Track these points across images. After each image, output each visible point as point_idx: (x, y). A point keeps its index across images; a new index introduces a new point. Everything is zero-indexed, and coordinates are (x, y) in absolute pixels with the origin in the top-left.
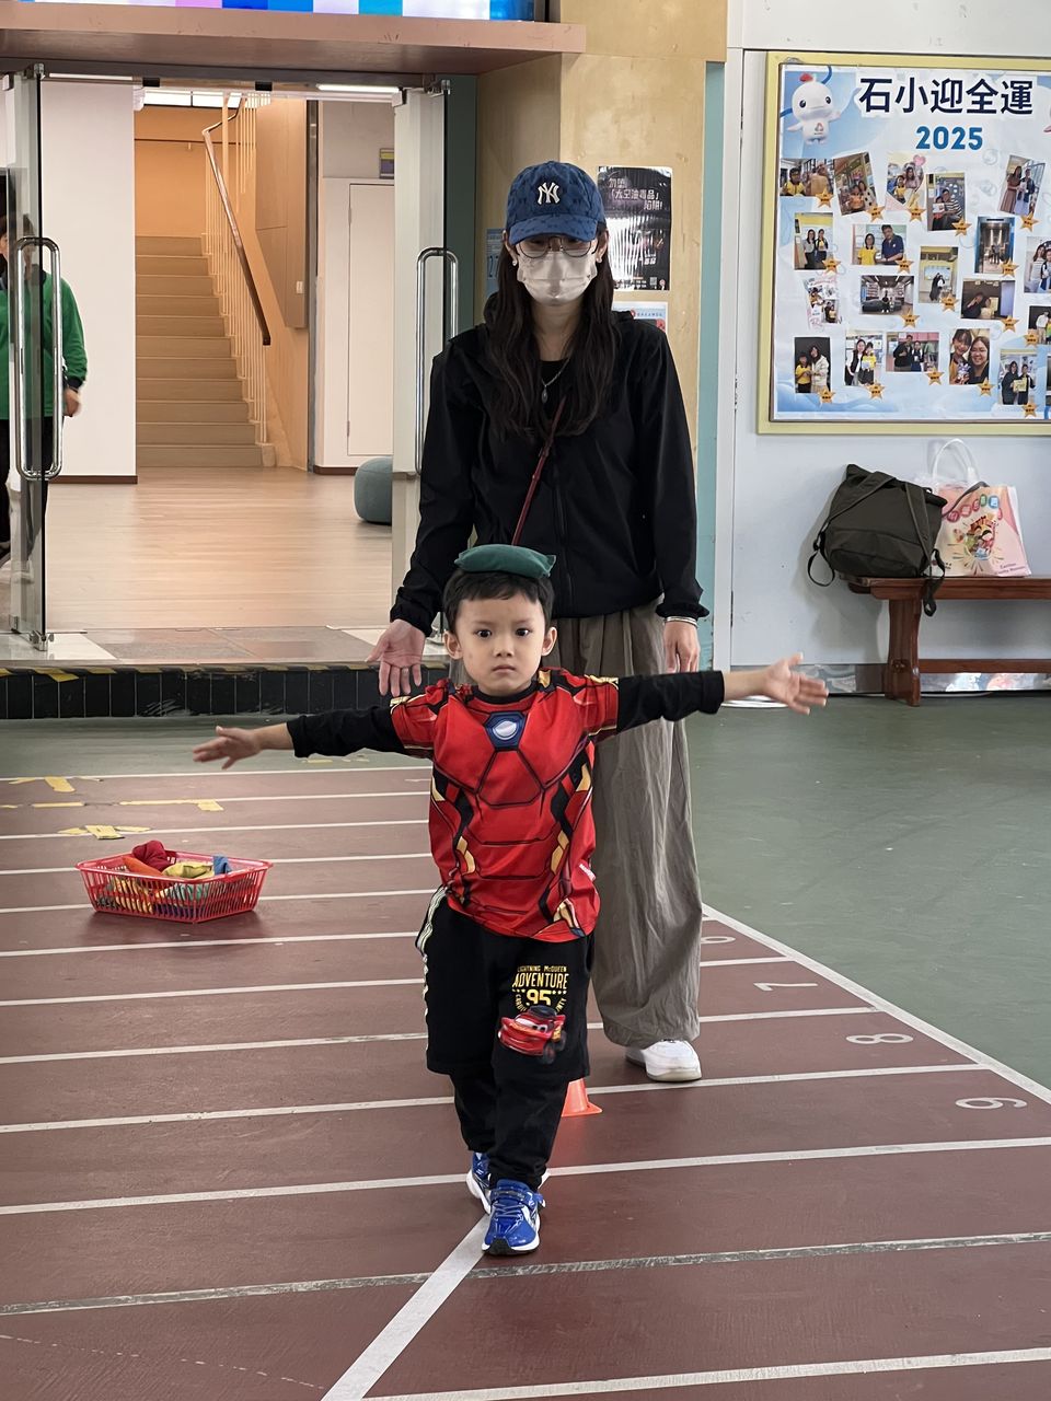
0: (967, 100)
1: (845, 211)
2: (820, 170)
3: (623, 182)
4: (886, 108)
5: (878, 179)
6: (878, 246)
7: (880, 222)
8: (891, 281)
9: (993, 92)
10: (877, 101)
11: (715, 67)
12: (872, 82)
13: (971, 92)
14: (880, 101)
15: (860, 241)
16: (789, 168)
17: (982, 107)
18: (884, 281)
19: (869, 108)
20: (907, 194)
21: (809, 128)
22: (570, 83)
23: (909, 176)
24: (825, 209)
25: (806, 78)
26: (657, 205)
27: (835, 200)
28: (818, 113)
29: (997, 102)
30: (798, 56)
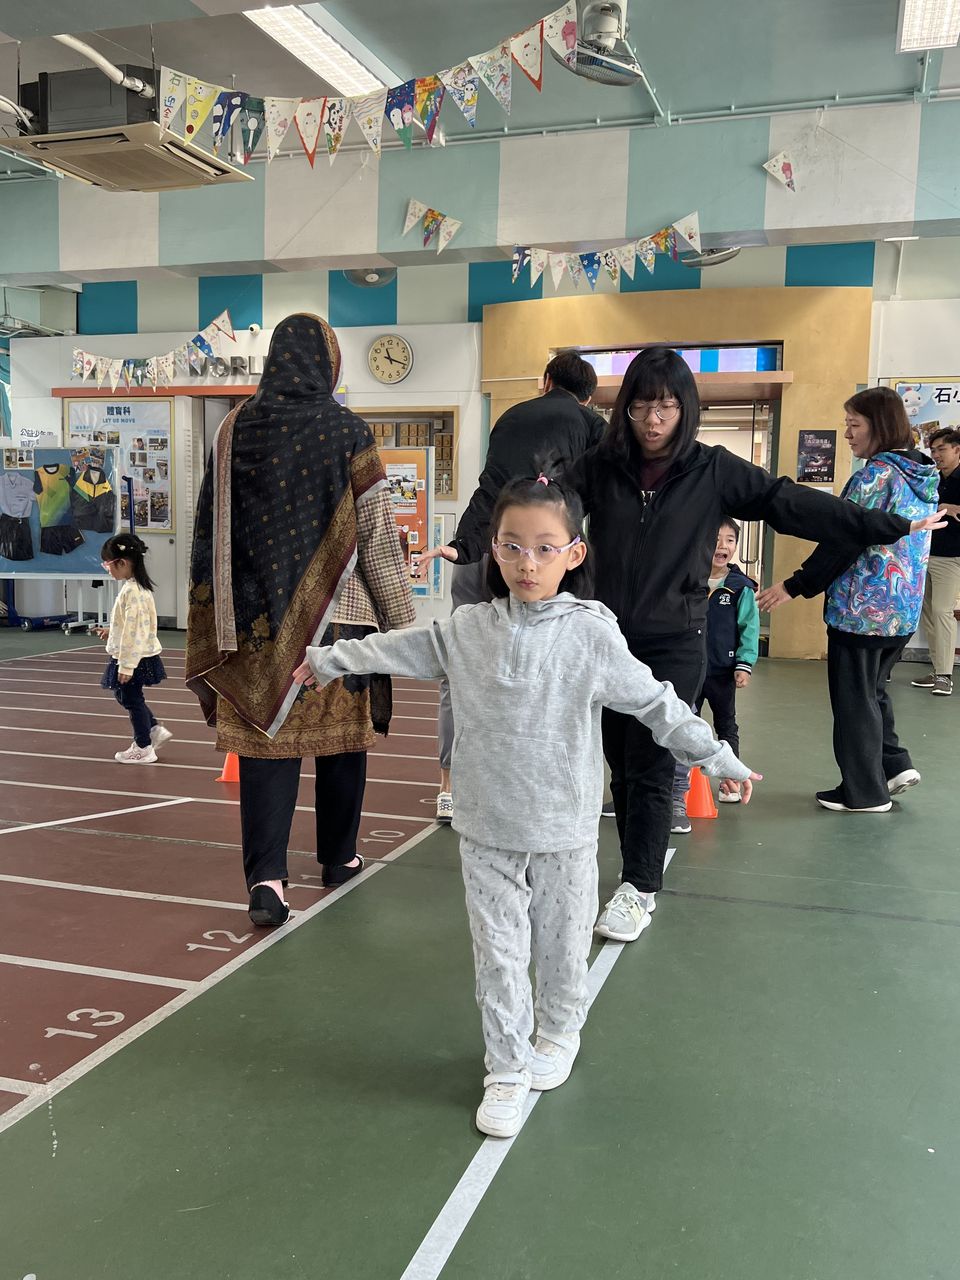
2: (914, 429)
3: (811, 436)
4: (948, 401)
10: (942, 398)
12: (941, 390)
14: (946, 398)
19: (940, 401)
21: (910, 411)
22: (785, 395)
25: (908, 389)
26: (829, 446)
28: (914, 404)
30: (905, 380)
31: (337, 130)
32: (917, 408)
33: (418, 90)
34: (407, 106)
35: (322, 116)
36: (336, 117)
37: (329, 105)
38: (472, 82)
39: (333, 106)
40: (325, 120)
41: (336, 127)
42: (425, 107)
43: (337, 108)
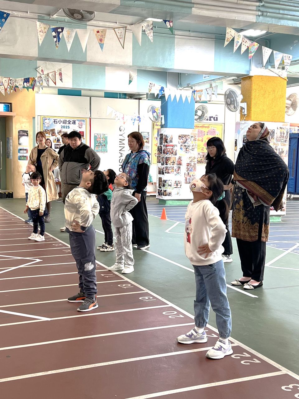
0: (67, 123)
1: (52, 136)
2: (49, 131)
4: (57, 123)
5: (56, 132)
6: (56, 140)
7: (56, 137)
8: (58, 145)
9: (71, 122)
10: (55, 122)
11: (34, 118)
12: (55, 120)
13: (68, 121)
15: (54, 140)
16: (44, 130)
17: (69, 123)
18: (57, 145)
20: (60, 134)
21: (47, 125)
22: (14, 119)
23: (60, 132)
24: (49, 135)
25: (46, 119)
26: (26, 135)
27: (51, 134)
28: (48, 124)
29: (71, 123)
30: (46, 117)
31: (12, 85)
32: (49, 125)
33: (30, 80)
34: (28, 83)
35: (9, 81)
36: (12, 82)
37: (10, 79)
38: (41, 80)
39: (11, 80)
40: (9, 82)
41: (12, 84)
42: (32, 83)
43: (12, 80)
